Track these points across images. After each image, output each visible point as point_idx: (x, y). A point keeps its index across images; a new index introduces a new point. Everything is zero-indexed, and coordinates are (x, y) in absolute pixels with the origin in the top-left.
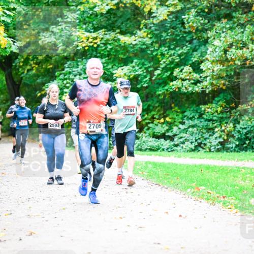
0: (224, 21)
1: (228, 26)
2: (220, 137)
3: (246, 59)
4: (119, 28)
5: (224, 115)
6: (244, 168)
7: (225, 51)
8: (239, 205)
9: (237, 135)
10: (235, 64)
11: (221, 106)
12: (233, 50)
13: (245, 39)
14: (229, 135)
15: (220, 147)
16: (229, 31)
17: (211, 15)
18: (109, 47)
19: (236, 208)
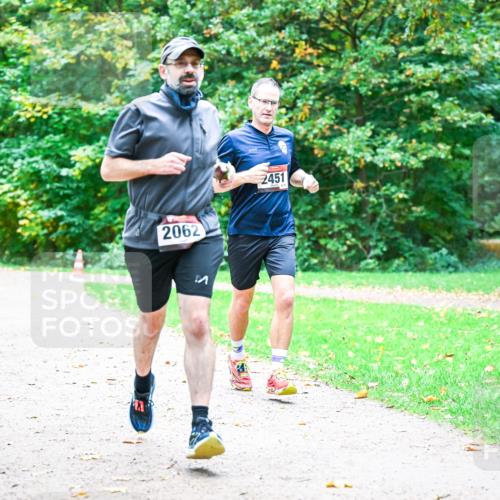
0: (231, 83)
1: (236, 91)
8: (250, 348)
11: (227, 205)
16: (238, 98)
17: (213, 75)
18: (66, 118)
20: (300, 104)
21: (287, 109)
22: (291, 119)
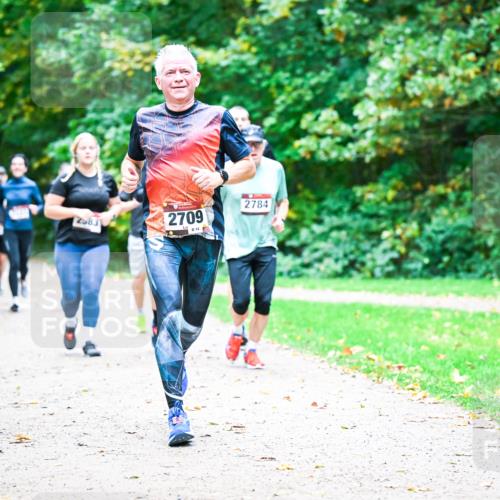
0: (401, 20)
1: (408, 31)
2: (393, 248)
3: (444, 96)
4: (194, 33)
5: (401, 206)
6: (439, 310)
7: (403, 80)
8: (429, 383)
9: (425, 246)
10: (422, 106)
11: (395, 188)
12: (419, 77)
13: (441, 56)
14: (411, 244)
15: (391, 268)
16: (410, 41)
17: (376, 9)
19: (423, 387)
20: (495, 48)
21: (478, 55)
22: (483, 68)
